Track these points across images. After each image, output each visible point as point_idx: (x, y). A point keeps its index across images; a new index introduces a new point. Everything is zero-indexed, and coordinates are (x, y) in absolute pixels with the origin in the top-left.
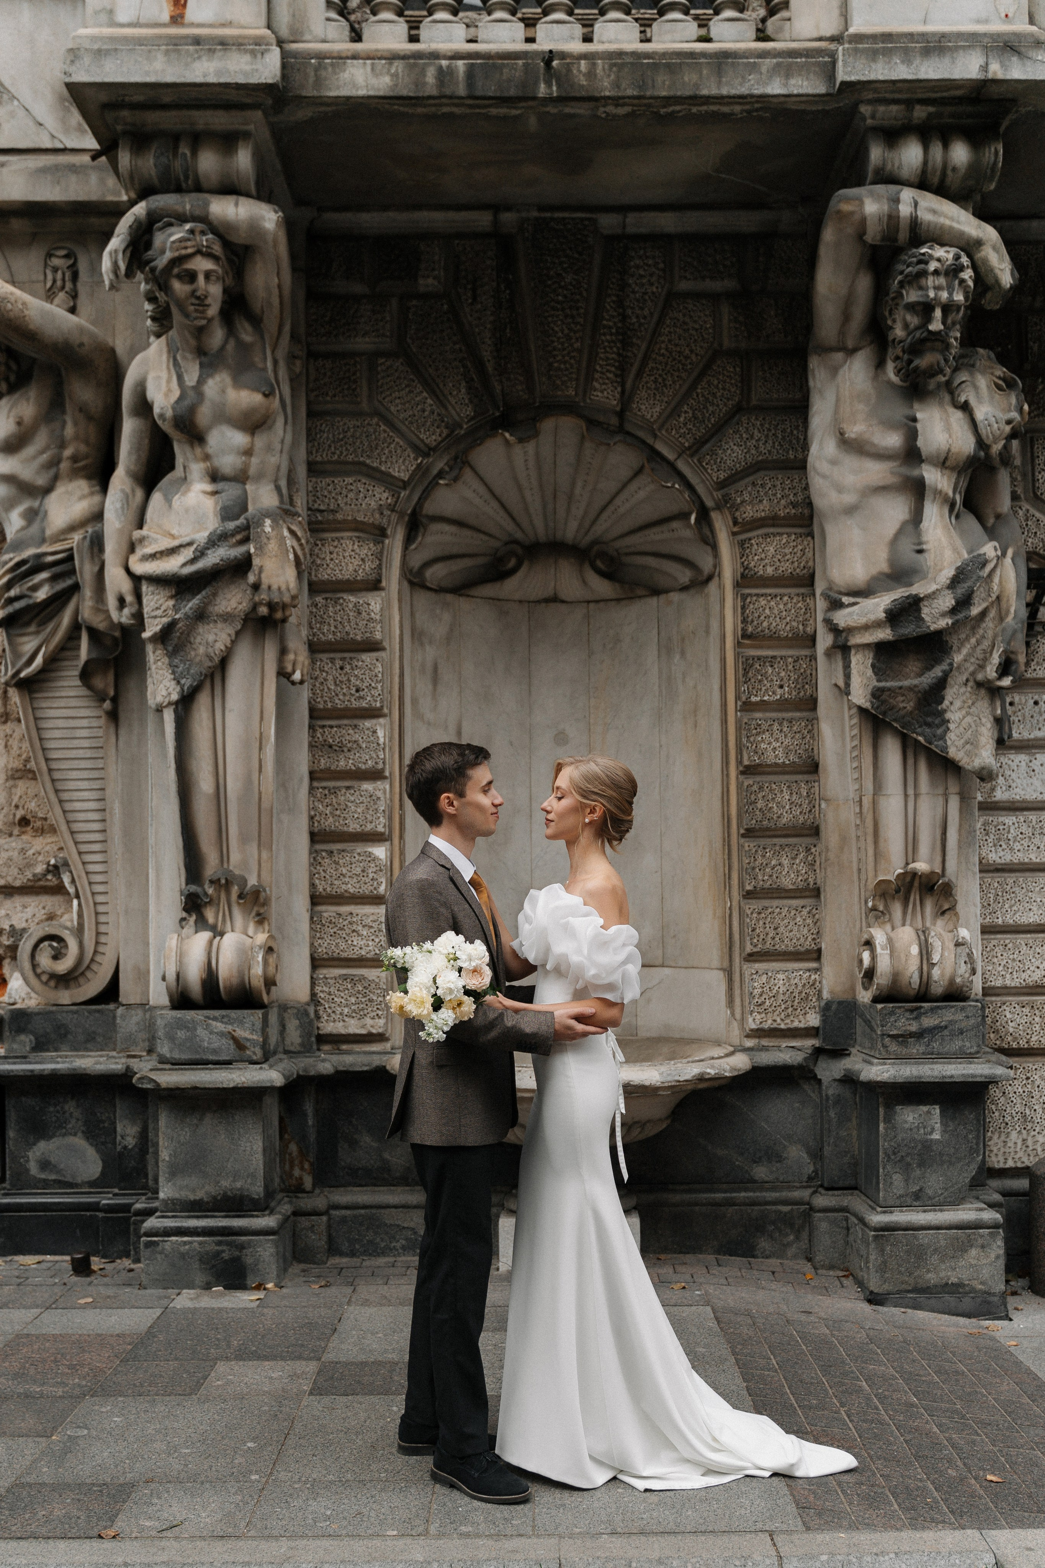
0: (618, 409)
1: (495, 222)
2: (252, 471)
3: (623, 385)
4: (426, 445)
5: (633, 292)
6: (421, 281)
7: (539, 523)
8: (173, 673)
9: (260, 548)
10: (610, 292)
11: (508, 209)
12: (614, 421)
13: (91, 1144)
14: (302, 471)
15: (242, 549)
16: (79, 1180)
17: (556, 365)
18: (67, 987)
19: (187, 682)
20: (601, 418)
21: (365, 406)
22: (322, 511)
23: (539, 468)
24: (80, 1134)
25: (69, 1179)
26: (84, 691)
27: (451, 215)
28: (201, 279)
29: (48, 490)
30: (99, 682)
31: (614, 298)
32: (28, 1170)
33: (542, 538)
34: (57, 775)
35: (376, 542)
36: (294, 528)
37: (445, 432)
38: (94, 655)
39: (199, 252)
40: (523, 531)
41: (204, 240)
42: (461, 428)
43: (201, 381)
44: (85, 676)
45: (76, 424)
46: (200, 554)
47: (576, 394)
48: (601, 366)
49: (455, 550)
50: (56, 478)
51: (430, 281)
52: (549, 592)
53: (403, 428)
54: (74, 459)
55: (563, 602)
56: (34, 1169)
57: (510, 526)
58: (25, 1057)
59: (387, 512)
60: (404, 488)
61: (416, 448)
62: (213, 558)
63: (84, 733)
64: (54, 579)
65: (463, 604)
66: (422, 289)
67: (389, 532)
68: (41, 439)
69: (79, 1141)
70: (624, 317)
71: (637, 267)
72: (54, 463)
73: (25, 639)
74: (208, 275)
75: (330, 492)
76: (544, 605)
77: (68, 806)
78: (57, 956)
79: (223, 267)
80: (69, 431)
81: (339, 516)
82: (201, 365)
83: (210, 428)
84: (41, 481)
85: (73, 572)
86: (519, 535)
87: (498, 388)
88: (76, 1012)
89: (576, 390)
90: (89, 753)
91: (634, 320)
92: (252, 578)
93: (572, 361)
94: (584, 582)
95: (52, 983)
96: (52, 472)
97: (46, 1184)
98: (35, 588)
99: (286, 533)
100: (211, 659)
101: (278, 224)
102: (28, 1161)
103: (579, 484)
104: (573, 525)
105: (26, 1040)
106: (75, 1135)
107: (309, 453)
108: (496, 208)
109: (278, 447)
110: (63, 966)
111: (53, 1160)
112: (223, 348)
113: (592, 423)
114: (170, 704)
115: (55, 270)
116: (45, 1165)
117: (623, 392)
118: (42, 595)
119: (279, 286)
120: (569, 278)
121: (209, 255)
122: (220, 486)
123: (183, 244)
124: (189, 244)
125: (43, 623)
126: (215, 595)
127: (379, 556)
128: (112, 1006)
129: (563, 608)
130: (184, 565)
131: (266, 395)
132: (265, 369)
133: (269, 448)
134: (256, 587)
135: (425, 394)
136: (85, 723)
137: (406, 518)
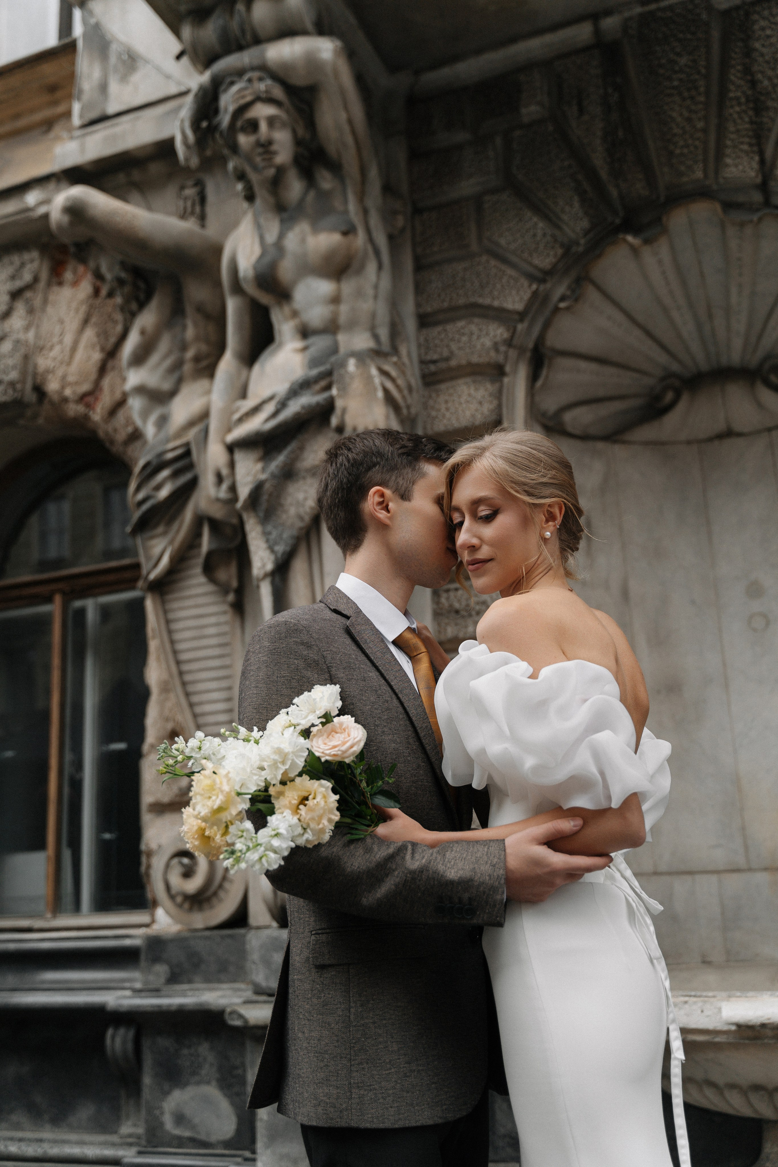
0: (759, 180)
1: (597, 32)
2: (342, 319)
3: (761, 153)
4: (541, 270)
5: (762, 55)
6: (524, 111)
7: (695, 347)
8: (267, 541)
9: (344, 390)
10: (733, 62)
11: (608, 13)
12: (757, 197)
13: (226, 1095)
14: (410, 325)
15: (325, 395)
16: (213, 1139)
17: (678, 151)
18: (201, 909)
19: (280, 549)
20: (741, 198)
21: (474, 247)
22: (434, 362)
23: (684, 283)
24: (214, 1083)
25: (203, 1137)
26: (210, 588)
27: (549, 38)
28: (263, 126)
29: (173, 393)
30: (222, 575)
31: (739, 68)
32: (162, 1124)
33: (704, 366)
34: (188, 678)
35: (493, 382)
36: (387, 368)
37: (560, 251)
38: (214, 546)
39: (258, 99)
40: (680, 362)
41: (262, 86)
42: (578, 244)
43: (281, 236)
44: (209, 569)
45: (196, 325)
46: (283, 405)
47: (706, 176)
48: (732, 140)
49: (601, 393)
50: (180, 381)
51: (533, 108)
52: (720, 426)
53: (514, 259)
54: (197, 359)
55: (740, 435)
56: (169, 1124)
57: (663, 358)
58: (157, 990)
59: (503, 348)
60: (521, 320)
61: (531, 278)
62: (294, 407)
63: (212, 631)
64: (175, 475)
65: (618, 451)
66: (526, 120)
67: (508, 369)
68: (164, 345)
69: (213, 1091)
70: (753, 83)
71: (763, 29)
72: (178, 365)
73: (154, 542)
74: (271, 121)
75: (442, 340)
76: (716, 443)
77: (198, 710)
78: (188, 873)
79: (287, 112)
80: (190, 333)
81: (453, 363)
82: (282, 221)
83: (295, 283)
84: (167, 386)
85: (191, 466)
86: (675, 367)
87: (614, 193)
88: (207, 938)
89: (705, 171)
90: (217, 651)
91: (766, 83)
92: (334, 421)
93: (697, 143)
94: (760, 405)
95: (186, 905)
96: (176, 375)
97: (180, 1142)
98: (158, 488)
99: (374, 371)
100: (301, 518)
101: (336, 52)
102: (162, 1113)
103: (734, 290)
104: (737, 344)
105: (162, 970)
106: (208, 1083)
107: (418, 305)
108: (595, 17)
109: (370, 292)
110: (193, 885)
111: (188, 1112)
112: (302, 200)
113: (728, 206)
114: (266, 576)
115: (186, 199)
116: (180, 1119)
117: (762, 162)
118: (164, 493)
119: (350, 122)
120: (683, 61)
121: (270, 100)
122: (312, 340)
123: (242, 94)
124: (247, 92)
125: (170, 522)
126: (302, 449)
127: (499, 395)
128: (242, 931)
129: (740, 442)
130: (267, 420)
131: (345, 233)
132: (346, 212)
133: (359, 294)
134: (340, 429)
135: (535, 219)
136: (213, 620)
137: (528, 354)
